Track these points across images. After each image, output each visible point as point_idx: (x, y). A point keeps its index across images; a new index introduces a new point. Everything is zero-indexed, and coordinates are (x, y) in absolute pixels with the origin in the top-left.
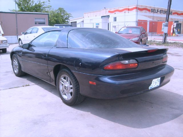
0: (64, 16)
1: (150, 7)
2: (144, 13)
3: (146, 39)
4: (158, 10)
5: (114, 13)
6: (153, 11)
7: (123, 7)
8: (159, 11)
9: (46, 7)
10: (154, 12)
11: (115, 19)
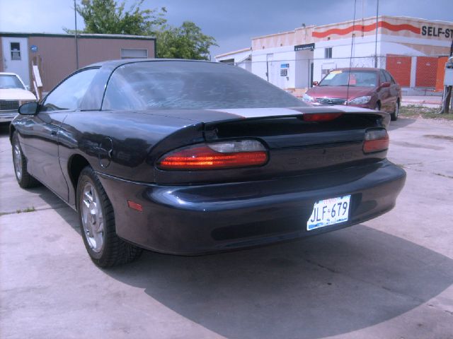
0: (196, 44)
1: (420, 22)
2: (402, 36)
3: (395, 101)
4: (440, 29)
5: (327, 38)
6: (428, 31)
7: (348, 23)
8: (444, 30)
9: (152, 23)
10: (429, 35)
11: (329, 53)
